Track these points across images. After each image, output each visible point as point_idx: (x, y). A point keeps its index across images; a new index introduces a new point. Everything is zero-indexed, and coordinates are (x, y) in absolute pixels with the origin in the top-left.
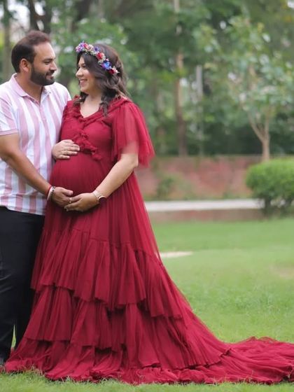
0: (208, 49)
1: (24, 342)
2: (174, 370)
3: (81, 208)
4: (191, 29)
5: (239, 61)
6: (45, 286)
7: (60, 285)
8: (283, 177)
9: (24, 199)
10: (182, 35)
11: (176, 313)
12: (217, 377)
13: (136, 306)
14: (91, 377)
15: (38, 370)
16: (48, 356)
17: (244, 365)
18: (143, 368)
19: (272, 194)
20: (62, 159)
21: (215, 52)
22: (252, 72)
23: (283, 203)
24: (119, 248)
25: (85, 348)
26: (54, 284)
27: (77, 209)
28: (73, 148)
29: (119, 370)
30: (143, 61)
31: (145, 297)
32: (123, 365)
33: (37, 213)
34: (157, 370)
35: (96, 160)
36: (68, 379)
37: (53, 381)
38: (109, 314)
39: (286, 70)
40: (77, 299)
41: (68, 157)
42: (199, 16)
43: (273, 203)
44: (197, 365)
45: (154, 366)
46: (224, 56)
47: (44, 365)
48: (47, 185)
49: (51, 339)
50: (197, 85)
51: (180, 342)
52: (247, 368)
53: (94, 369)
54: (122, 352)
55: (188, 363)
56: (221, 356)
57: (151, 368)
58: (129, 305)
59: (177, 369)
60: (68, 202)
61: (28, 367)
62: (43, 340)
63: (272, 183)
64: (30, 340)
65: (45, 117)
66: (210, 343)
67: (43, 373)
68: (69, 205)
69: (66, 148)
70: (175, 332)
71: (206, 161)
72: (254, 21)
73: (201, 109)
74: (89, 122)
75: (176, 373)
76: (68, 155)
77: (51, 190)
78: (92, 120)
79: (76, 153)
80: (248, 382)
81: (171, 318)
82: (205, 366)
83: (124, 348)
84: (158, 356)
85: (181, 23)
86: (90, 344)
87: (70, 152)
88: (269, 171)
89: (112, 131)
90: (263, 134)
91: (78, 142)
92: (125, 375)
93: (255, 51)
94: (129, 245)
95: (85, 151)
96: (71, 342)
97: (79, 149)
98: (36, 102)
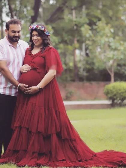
0: (88, 35)
1: (7, 151)
2: (72, 162)
3: (31, 93)
4: (80, 27)
5: (100, 40)
6: (16, 127)
7: (23, 126)
8: (120, 90)
9: (7, 89)
10: (77, 30)
11: (73, 137)
12: (90, 165)
13: (55, 134)
14: (36, 165)
15: (13, 162)
16: (17, 157)
17: (102, 160)
18: (58, 161)
19: (115, 97)
20: (24, 73)
21: (91, 36)
22: (106, 46)
23: (120, 101)
24: (48, 110)
25: (34, 153)
26: (20, 126)
27: (30, 93)
28: (29, 68)
29: (48, 162)
30: (60, 41)
31: (60, 131)
32: (50, 160)
33: (12, 95)
34: (65, 162)
35: (39, 72)
36: (26, 166)
37: (20, 167)
38: (44, 138)
39: (121, 44)
40: (30, 132)
41: (27, 72)
42: (84, 22)
43: (115, 101)
44: (82, 160)
45: (63, 160)
46: (94, 38)
47: (16, 161)
48: (17, 83)
49: (19, 149)
50: (83, 53)
51: (74, 150)
52: (103, 162)
53: (38, 162)
54: (49, 154)
55: (78, 159)
56: (92, 156)
57: (62, 161)
58: (52, 134)
59: (73, 162)
60: (26, 90)
61: (9, 161)
62: (16, 150)
63: (115, 93)
64: (10, 150)
65: (18, 54)
66: (87, 151)
67: (16, 163)
68: (26, 91)
69: (26, 68)
70: (72, 146)
71: (87, 84)
72: (107, 24)
73: (85, 62)
74: (35, 56)
75: (73, 163)
76: (26, 71)
77: (19, 85)
78: (37, 56)
79: (30, 70)
80: (103, 167)
81: (70, 140)
82: (85, 160)
83: (50, 152)
84: (65, 156)
85: (76, 25)
86: (36, 151)
87: (27, 70)
88: (114, 87)
89: (45, 60)
90: (111, 72)
91: (30, 65)
92: (51, 164)
93: (107, 36)
94: (53, 108)
95: (34, 69)
96: (28, 150)
97: (31, 68)
98: (15, 48)
